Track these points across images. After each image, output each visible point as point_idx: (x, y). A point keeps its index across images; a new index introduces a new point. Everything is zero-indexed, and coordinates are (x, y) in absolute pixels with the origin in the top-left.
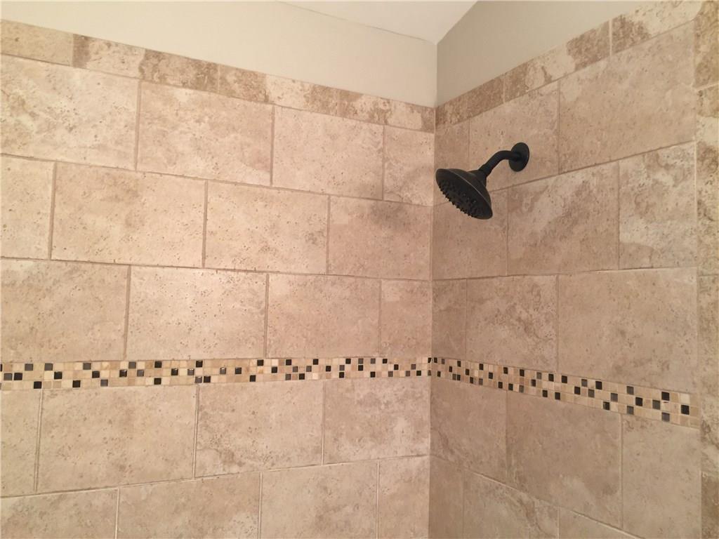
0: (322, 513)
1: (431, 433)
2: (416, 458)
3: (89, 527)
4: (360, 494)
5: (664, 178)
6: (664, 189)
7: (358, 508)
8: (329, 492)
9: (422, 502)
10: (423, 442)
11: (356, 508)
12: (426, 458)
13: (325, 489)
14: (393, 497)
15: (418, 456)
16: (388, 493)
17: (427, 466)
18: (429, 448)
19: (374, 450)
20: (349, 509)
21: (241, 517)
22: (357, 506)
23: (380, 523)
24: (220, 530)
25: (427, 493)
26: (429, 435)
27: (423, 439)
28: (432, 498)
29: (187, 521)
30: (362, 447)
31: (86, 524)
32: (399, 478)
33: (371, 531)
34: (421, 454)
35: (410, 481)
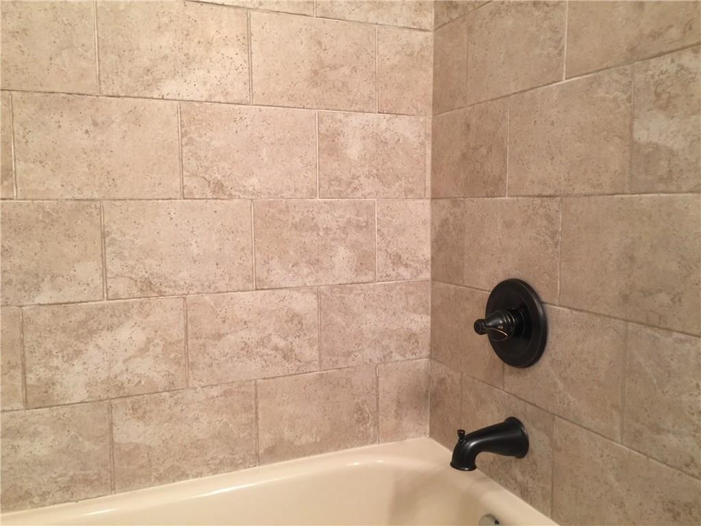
0: (318, 68)
1: (435, 7)
2: (418, 33)
4: (358, 57)
7: (356, 71)
8: (324, 47)
9: (425, 80)
10: (425, 16)
11: (353, 71)
12: (430, 34)
13: (320, 43)
14: (393, 68)
15: (421, 30)
16: (387, 63)
17: (431, 43)
18: (433, 23)
19: (371, 13)
20: (346, 70)
22: (354, 69)
23: (380, 92)
25: (431, 72)
26: (433, 10)
27: (425, 12)
28: (435, 75)
30: (359, 7)
32: (400, 49)
33: (370, 98)
34: (423, 28)
35: (411, 55)
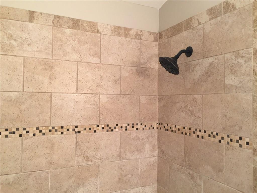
0: (120, 177)
1: (158, 149)
2: (153, 158)
3: (40, 184)
4: (133, 171)
5: (241, 61)
6: (241, 65)
7: (133, 175)
8: (122, 170)
9: (155, 173)
10: (155, 152)
11: (132, 175)
12: (156, 158)
13: (121, 169)
14: (145, 171)
15: (153, 157)
16: (143, 170)
17: (157, 160)
18: (157, 154)
19: (138, 155)
20: (130, 176)
21: (92, 179)
23: (140, 180)
24: (85, 184)
25: (157, 169)
26: (157, 150)
27: (155, 151)
28: (158, 171)
29: (74, 181)
30: (134, 154)
31: (39, 183)
32: (147, 164)
33: (137, 183)
34: (154, 156)
35: (150, 165)
